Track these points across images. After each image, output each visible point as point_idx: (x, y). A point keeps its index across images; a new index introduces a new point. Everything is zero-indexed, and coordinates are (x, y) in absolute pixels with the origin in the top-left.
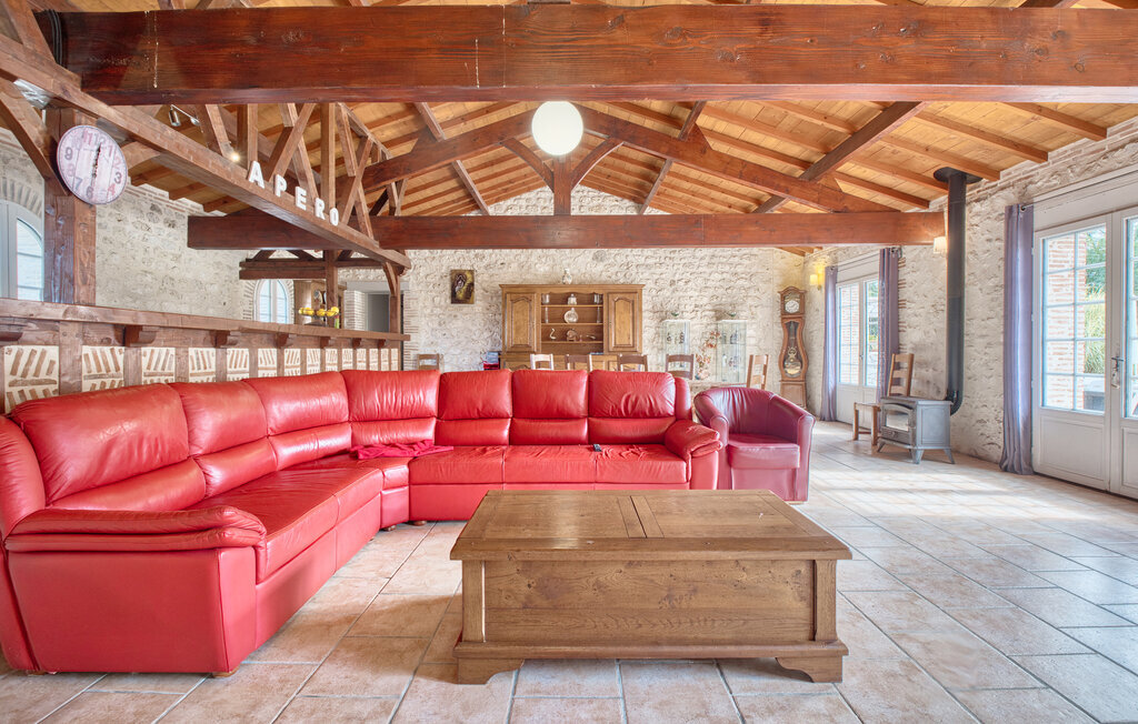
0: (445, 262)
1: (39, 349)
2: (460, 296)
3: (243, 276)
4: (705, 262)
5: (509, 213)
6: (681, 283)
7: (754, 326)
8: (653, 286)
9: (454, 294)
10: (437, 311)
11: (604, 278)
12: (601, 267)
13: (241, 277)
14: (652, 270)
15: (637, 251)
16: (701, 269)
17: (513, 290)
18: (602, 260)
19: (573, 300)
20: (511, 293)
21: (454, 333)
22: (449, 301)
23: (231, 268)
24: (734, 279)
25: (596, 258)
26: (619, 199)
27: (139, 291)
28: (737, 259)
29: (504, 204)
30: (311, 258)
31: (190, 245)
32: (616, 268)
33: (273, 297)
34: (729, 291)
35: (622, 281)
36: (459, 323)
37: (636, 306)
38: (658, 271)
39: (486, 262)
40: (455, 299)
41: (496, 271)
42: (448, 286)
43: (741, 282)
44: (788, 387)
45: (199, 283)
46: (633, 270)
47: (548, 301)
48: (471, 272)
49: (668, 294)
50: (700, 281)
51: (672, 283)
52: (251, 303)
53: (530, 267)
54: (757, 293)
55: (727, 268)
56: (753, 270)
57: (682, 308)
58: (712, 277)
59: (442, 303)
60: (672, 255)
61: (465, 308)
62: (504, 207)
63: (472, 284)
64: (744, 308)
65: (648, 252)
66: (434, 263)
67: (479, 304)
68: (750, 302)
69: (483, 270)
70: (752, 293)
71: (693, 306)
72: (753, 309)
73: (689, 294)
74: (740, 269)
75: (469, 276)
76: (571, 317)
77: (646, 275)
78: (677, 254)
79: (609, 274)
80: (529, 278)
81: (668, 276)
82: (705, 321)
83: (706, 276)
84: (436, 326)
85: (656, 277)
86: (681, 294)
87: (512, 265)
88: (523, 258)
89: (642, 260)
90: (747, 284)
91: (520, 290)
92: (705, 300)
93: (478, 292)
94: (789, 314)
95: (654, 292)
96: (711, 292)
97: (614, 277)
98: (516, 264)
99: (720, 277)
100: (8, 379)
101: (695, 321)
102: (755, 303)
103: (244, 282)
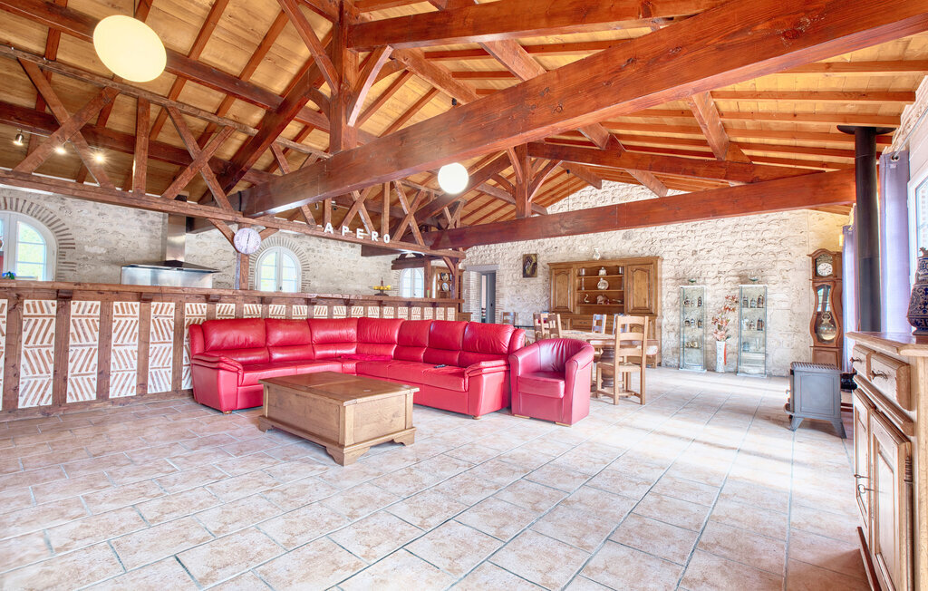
0: (520, 249)
1: (228, 305)
2: (528, 272)
3: (393, 268)
4: (728, 231)
5: (560, 211)
6: (703, 253)
7: (786, 290)
8: (676, 256)
9: (525, 271)
10: (515, 283)
12: (629, 244)
14: (675, 243)
15: (660, 228)
16: (723, 239)
17: (558, 266)
18: (630, 238)
19: (603, 272)
20: (555, 269)
21: (525, 298)
22: (522, 276)
23: (386, 264)
24: (760, 245)
25: (625, 237)
27: (336, 279)
28: (764, 226)
29: (557, 205)
31: (362, 255)
32: (642, 244)
33: (413, 279)
34: (756, 257)
35: (647, 254)
36: (527, 291)
37: (652, 275)
38: (681, 243)
39: (545, 248)
40: (525, 275)
41: (552, 253)
42: (522, 266)
43: (769, 247)
44: (819, 354)
45: (367, 274)
46: (657, 245)
47: (583, 273)
48: (535, 255)
49: (690, 263)
50: (722, 249)
51: (695, 252)
52: (398, 282)
53: (574, 249)
54: (789, 257)
55: (753, 235)
56: (783, 235)
57: (704, 275)
58: (735, 245)
60: (694, 228)
61: (532, 280)
62: (557, 207)
63: (536, 264)
64: (775, 273)
65: (671, 227)
66: (514, 251)
67: (540, 278)
68: (779, 266)
69: (543, 253)
70: (782, 257)
71: (716, 273)
72: (784, 273)
73: (711, 261)
74: (767, 235)
75: (534, 258)
76: (602, 285)
77: (669, 248)
78: (698, 227)
79: (636, 249)
80: (575, 257)
81: (691, 246)
82: (728, 286)
83: (730, 244)
84: (514, 293)
85: (678, 249)
86: (703, 262)
87: (562, 248)
88: (570, 243)
89: (665, 236)
90: (776, 249)
91: (562, 266)
92: (729, 267)
93: (540, 269)
94: (822, 277)
95: (676, 262)
96: (734, 259)
97: (640, 252)
98: (565, 248)
99: (745, 244)
100: (217, 314)
101: (717, 287)
102: (788, 266)
103: (394, 271)
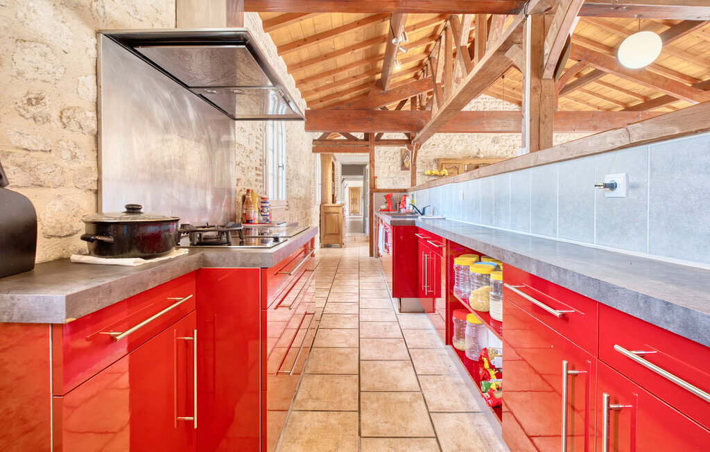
2: (407, 165)
9: (403, 164)
11: (499, 154)
12: (497, 147)
13: (313, 152)
17: (447, 162)
18: (497, 143)
20: (445, 164)
22: (399, 169)
25: (494, 141)
26: (508, 103)
30: (356, 139)
32: (506, 148)
40: (403, 168)
41: (430, 150)
42: (399, 159)
59: (395, 170)
79: (502, 152)
87: (440, 146)
91: (450, 161)
97: (505, 154)
